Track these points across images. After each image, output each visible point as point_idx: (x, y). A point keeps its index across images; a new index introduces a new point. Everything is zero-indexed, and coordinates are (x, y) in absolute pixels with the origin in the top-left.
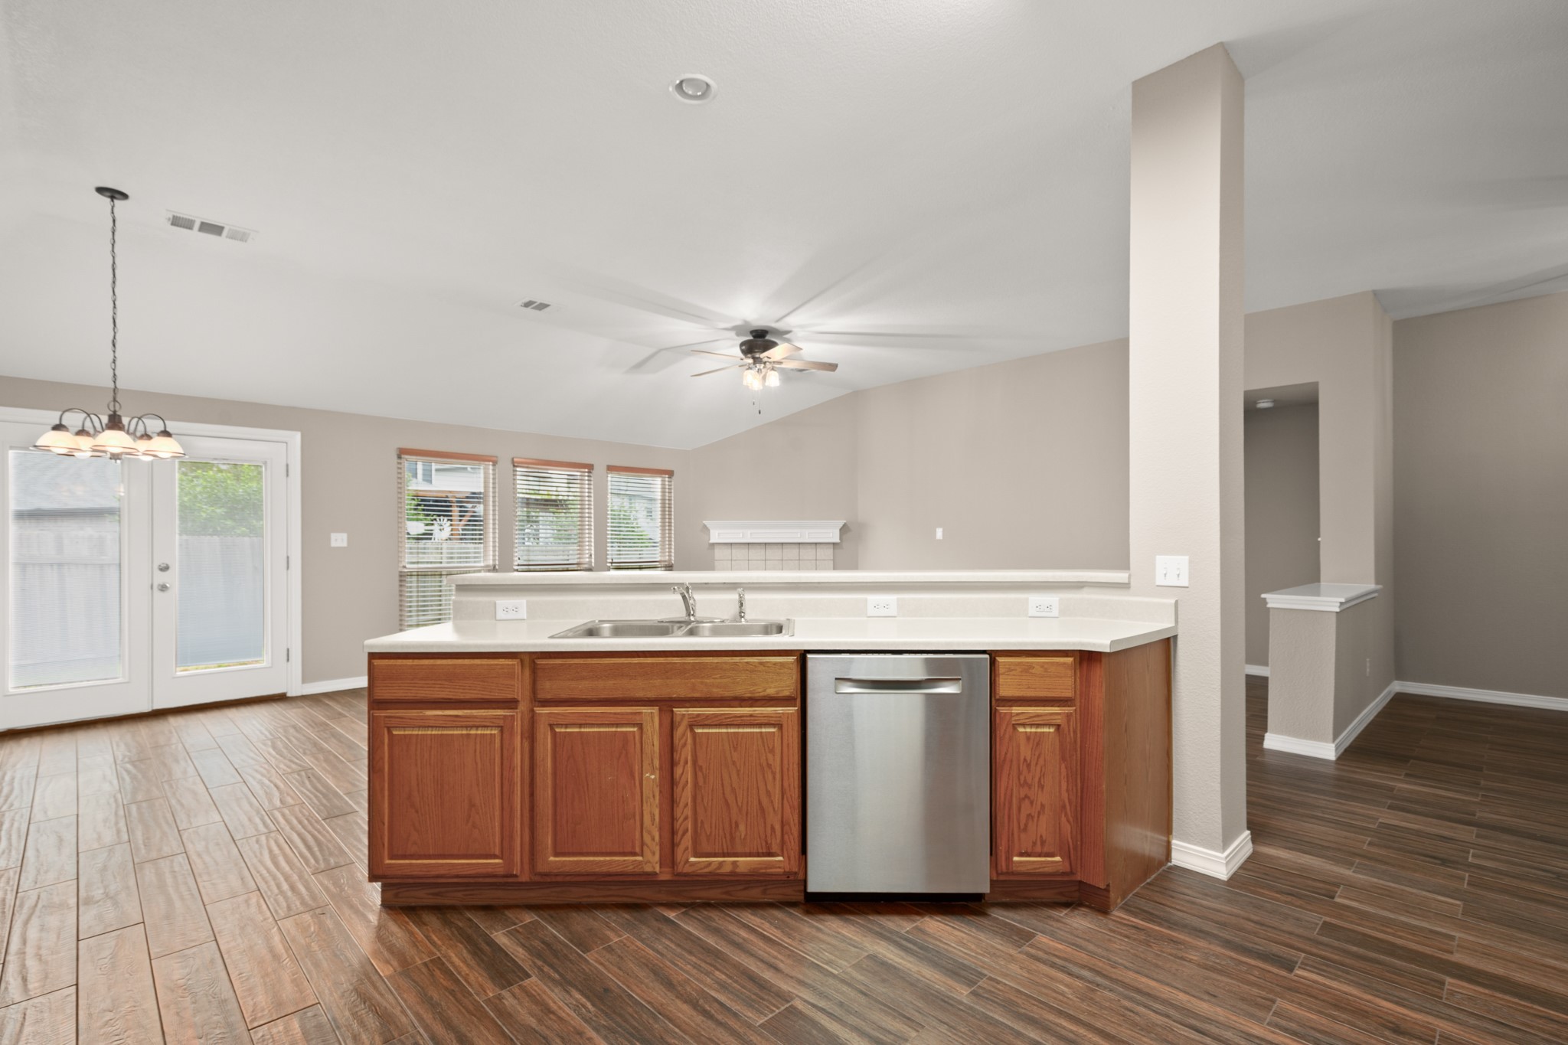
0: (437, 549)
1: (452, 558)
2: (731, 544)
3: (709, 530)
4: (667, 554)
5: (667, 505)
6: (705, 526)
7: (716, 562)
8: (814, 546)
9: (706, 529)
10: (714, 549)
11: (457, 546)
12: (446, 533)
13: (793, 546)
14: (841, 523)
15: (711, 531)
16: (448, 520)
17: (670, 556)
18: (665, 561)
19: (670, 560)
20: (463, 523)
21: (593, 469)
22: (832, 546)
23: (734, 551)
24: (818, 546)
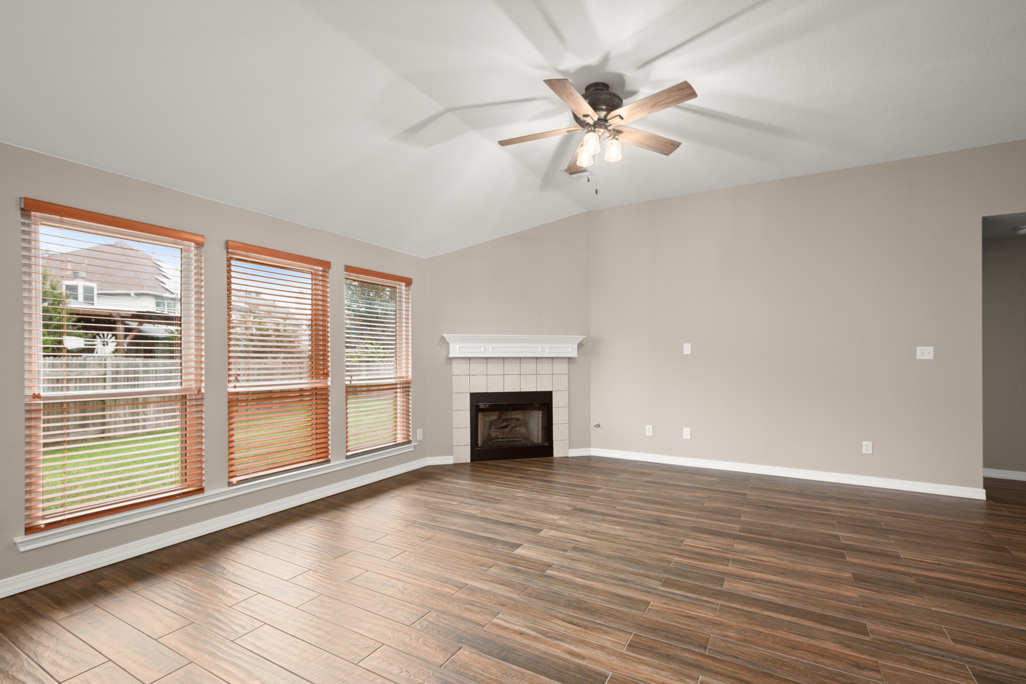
0: (100, 365)
1: (117, 373)
2: (470, 358)
3: (448, 345)
4: (404, 369)
5: (404, 316)
6: (443, 339)
7: (453, 377)
8: (550, 361)
9: (444, 342)
10: (451, 364)
11: (124, 361)
12: (112, 346)
13: (531, 361)
14: (580, 338)
15: (451, 345)
16: (113, 335)
17: (407, 371)
18: (403, 377)
19: (407, 377)
20: (128, 340)
21: (330, 268)
22: (567, 361)
23: (472, 365)
24: (554, 360)
